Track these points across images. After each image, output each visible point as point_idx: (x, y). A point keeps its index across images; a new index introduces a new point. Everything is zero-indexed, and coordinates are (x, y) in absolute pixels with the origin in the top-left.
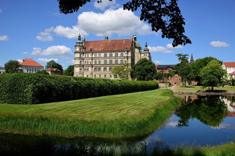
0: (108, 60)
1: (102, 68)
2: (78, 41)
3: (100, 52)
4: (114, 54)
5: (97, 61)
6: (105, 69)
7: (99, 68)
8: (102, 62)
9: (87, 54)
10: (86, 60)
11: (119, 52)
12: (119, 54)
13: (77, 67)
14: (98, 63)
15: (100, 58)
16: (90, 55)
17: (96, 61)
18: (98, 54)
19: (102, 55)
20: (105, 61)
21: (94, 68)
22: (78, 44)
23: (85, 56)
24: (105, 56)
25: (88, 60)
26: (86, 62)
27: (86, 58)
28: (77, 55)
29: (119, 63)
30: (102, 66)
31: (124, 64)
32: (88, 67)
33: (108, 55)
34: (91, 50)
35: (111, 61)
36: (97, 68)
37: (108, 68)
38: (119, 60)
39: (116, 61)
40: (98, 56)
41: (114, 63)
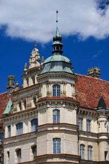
10: (86, 143)
23: (81, 124)
25: (90, 143)
26: (86, 152)
27: (84, 133)
28: (69, 116)
34: (102, 103)
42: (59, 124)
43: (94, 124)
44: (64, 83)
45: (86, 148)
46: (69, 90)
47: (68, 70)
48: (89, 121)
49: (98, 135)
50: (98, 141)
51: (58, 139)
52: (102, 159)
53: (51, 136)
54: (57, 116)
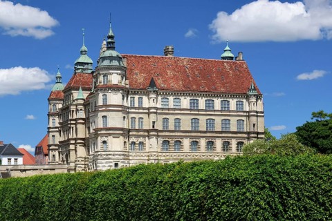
0: (203, 120)
1: (186, 143)
3: (178, 93)
4: (217, 103)
5: (172, 119)
6: (195, 144)
7: (178, 143)
8: (186, 124)
9: (137, 97)
10: (137, 116)
11: (233, 97)
12: (233, 103)
13: (116, 136)
14: (171, 127)
15: (178, 110)
16: (148, 102)
17: (166, 121)
18: (171, 98)
19: (185, 102)
20: (195, 121)
21: (160, 140)
22: (106, 63)
23: (133, 102)
24: (194, 104)
25: (141, 116)
26: (137, 123)
27: (135, 108)
28: (115, 98)
29: (234, 128)
30: (186, 137)
31: (249, 133)
32: (144, 136)
33: (202, 102)
34: (152, 84)
35: (210, 122)
36: (170, 141)
37: (203, 142)
38: (234, 120)
39: (226, 122)
40: (171, 105)
41: (218, 127)
42: (107, 106)
43: (145, 98)
44: (111, 74)
45: (137, 120)
46: (115, 79)
47: (115, 63)
48: (141, 98)
49: (148, 109)
50: (149, 114)
51: (104, 117)
52: (151, 128)
53: (101, 114)
54: (105, 100)
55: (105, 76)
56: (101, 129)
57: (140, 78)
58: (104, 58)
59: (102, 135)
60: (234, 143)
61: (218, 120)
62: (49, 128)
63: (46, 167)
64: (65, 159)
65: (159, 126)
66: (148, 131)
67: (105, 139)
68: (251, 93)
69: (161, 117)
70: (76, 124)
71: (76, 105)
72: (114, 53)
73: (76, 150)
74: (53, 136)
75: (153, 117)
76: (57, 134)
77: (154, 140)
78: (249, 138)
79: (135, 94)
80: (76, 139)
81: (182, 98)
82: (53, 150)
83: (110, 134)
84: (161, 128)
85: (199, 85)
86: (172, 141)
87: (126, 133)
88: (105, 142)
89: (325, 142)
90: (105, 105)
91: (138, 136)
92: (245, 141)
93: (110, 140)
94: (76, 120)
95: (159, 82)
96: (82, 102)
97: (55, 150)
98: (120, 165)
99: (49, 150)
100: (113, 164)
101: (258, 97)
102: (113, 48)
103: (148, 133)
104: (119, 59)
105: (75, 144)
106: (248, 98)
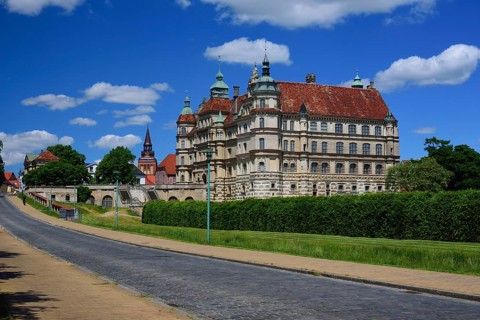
0: (346, 144)
1: (332, 165)
2: (265, 79)
3: (325, 119)
4: (359, 128)
5: (319, 142)
6: (339, 166)
7: (325, 165)
8: (332, 148)
9: (289, 121)
10: (289, 139)
11: (372, 123)
12: (372, 130)
13: (272, 158)
14: (319, 150)
15: (324, 134)
16: (299, 126)
17: (314, 144)
18: (319, 123)
19: (331, 127)
20: (340, 146)
21: (310, 163)
22: (263, 88)
23: (286, 126)
24: (339, 128)
25: (293, 139)
26: (289, 145)
27: (288, 132)
28: (272, 122)
29: (373, 152)
30: (332, 160)
31: (387, 157)
32: (295, 159)
33: (345, 128)
34: (303, 108)
35: (353, 146)
36: (318, 163)
37: (347, 165)
38: (373, 144)
39: (366, 147)
40: (319, 129)
41: (360, 151)
42: (264, 129)
43: (296, 123)
44: (267, 99)
45: (289, 143)
46: (272, 103)
47: (272, 88)
48: (292, 122)
49: (300, 132)
50: (300, 137)
51: (262, 139)
52: (302, 150)
53: (258, 137)
54: (262, 122)
55: (262, 100)
56: (258, 151)
57: (290, 103)
58: (261, 84)
59: (260, 156)
60: (373, 166)
61: (360, 144)
62: (178, 150)
63: (186, 187)
64: (201, 179)
65: (309, 150)
66: (299, 153)
67: (262, 160)
68: (388, 119)
69: (310, 140)
70: (215, 146)
71: (216, 128)
72: (271, 79)
73: (215, 171)
74: (183, 157)
75: (304, 140)
76: (186, 156)
77: (304, 163)
78: (386, 162)
79: (288, 118)
80: (215, 161)
81: (329, 123)
82: (181, 171)
83: (267, 156)
84: (310, 151)
85: (342, 112)
86: (320, 164)
87: (280, 155)
88: (262, 164)
89: (462, 166)
90: (262, 128)
91: (290, 159)
92: (384, 165)
93: (267, 161)
94: (215, 142)
95: (307, 107)
96: (222, 125)
97: (184, 171)
98: (276, 185)
99: (178, 171)
100: (270, 185)
101: (395, 123)
102: (268, 74)
103: (299, 155)
104: (274, 84)
105: (215, 165)
106: (385, 124)
